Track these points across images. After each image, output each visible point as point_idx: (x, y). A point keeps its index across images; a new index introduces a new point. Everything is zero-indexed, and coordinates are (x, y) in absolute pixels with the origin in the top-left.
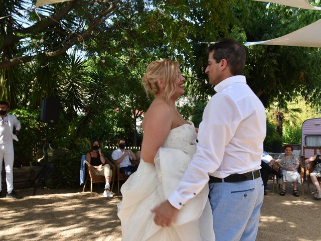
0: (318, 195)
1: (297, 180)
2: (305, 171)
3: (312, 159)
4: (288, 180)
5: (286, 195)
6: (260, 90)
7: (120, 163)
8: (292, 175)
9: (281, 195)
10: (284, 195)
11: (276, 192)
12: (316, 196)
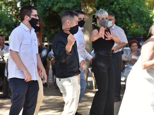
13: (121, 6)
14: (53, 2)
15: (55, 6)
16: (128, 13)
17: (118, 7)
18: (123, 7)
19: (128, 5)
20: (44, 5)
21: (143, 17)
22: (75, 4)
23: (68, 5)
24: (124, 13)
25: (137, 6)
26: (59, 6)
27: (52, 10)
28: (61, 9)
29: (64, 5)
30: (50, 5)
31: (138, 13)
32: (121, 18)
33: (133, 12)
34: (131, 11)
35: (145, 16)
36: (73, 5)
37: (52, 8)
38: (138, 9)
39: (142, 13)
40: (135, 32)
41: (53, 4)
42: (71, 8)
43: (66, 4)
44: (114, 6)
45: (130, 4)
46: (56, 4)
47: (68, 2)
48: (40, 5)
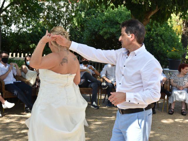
1: (185, 100)
4: (177, 100)
5: (174, 114)
6: (157, 7)
7: (4, 79)
9: (170, 114)
10: (172, 114)
11: (165, 111)
13: (157, 32)
14: (99, 27)
15: (101, 31)
16: (162, 39)
17: (155, 33)
18: (159, 33)
19: (163, 31)
20: (91, 30)
21: (174, 43)
22: (118, 30)
23: (112, 30)
24: (159, 38)
25: (170, 33)
26: (104, 31)
27: (98, 34)
28: (106, 33)
29: (108, 30)
30: (96, 30)
31: (170, 39)
32: (157, 43)
33: (167, 38)
34: (165, 37)
35: (176, 42)
36: (116, 30)
37: (98, 32)
38: (170, 36)
39: (173, 39)
40: (175, 55)
41: (99, 29)
42: (115, 33)
43: (110, 29)
44: (152, 32)
45: (165, 31)
46: (102, 30)
47: (112, 28)
48: (88, 30)
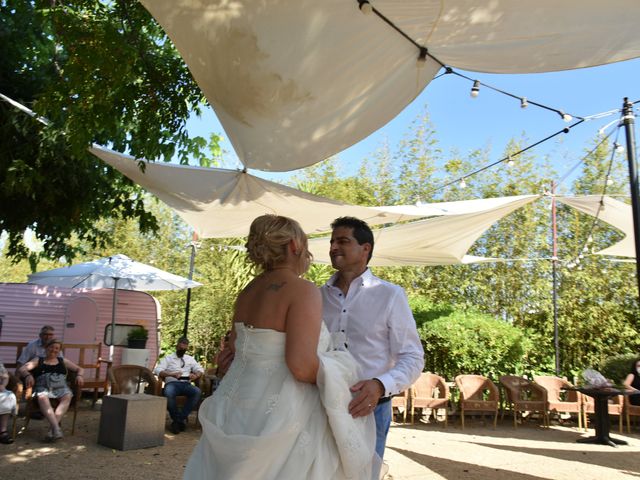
0: (53, 433)
2: (25, 389)
3: (31, 366)
8: (4, 401)
12: (50, 435)
